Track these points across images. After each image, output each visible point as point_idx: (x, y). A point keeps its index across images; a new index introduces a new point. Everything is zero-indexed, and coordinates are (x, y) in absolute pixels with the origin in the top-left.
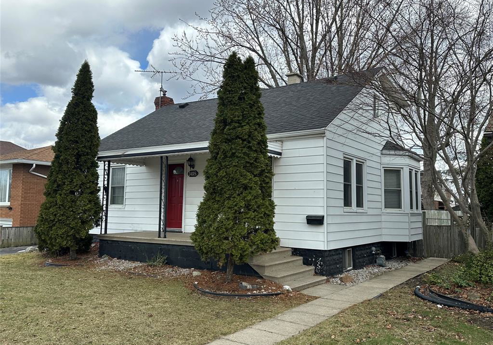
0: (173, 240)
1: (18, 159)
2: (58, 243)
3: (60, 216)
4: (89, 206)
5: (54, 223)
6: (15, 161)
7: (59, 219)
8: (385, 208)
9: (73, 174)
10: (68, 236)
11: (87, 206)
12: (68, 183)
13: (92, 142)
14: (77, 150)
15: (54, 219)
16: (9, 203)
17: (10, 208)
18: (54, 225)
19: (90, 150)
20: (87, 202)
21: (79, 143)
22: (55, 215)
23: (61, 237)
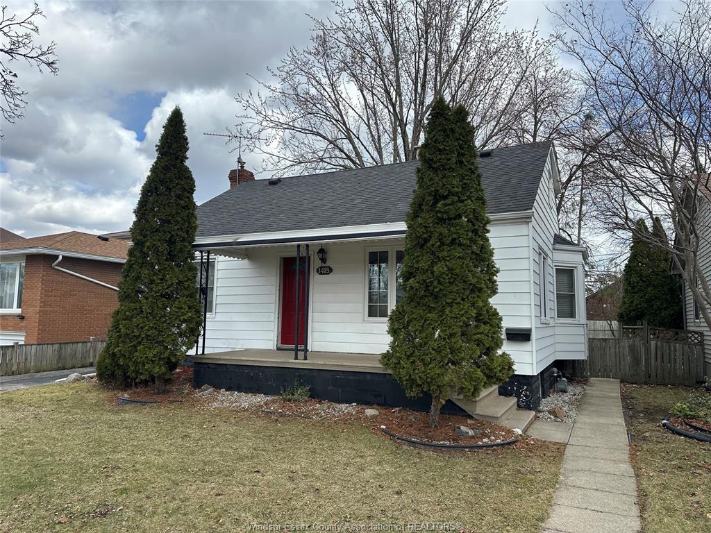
0: (320, 363)
1: (37, 247)
2: (147, 370)
3: (148, 330)
4: (190, 315)
5: (139, 340)
6: (34, 251)
7: (148, 334)
8: (558, 317)
9: (165, 268)
10: (160, 359)
11: (187, 315)
12: (159, 281)
13: (189, 223)
14: (170, 233)
15: (140, 335)
16: (20, 309)
17: (22, 317)
18: (139, 343)
19: (187, 234)
20: (187, 309)
21: (172, 224)
22: (142, 328)
23: (152, 360)
